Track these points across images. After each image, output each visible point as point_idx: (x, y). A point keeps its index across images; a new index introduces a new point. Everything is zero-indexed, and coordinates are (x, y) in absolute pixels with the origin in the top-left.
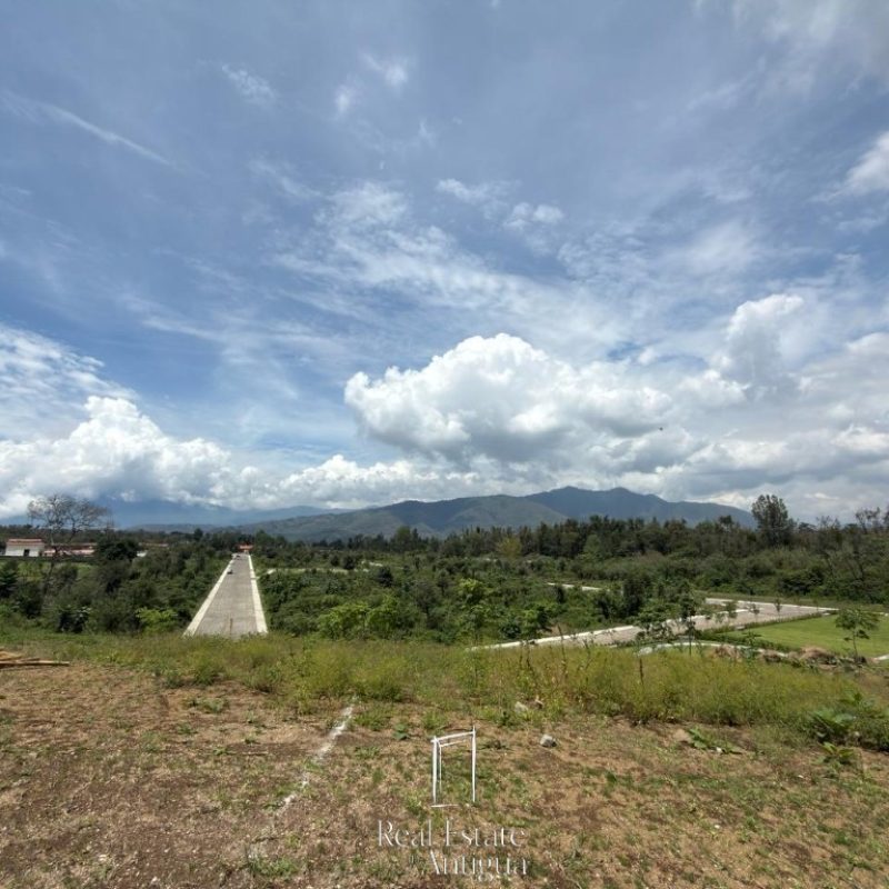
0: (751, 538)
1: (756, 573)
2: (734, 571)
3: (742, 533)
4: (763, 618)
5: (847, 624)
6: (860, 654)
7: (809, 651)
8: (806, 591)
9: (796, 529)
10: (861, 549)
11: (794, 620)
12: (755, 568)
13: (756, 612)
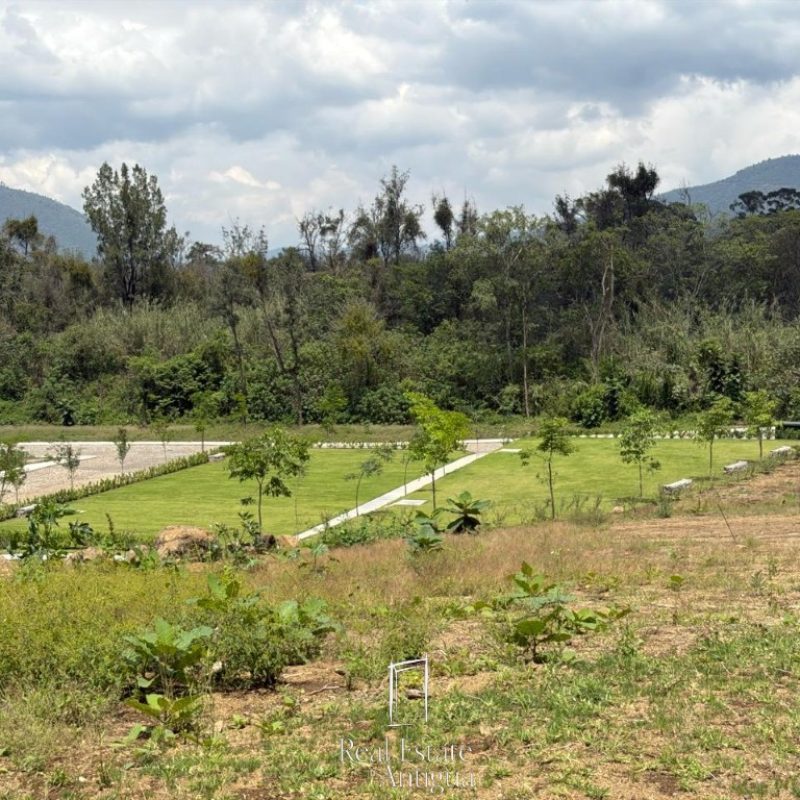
0: (81, 279)
1: (85, 368)
2: (32, 365)
3: (59, 267)
4: (83, 479)
5: (249, 466)
6: (267, 530)
7: (171, 539)
8: (185, 404)
9: (182, 257)
10: (301, 302)
11: (152, 476)
12: (80, 358)
13: (72, 464)
